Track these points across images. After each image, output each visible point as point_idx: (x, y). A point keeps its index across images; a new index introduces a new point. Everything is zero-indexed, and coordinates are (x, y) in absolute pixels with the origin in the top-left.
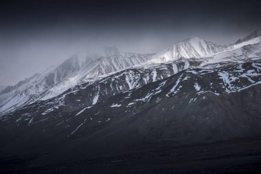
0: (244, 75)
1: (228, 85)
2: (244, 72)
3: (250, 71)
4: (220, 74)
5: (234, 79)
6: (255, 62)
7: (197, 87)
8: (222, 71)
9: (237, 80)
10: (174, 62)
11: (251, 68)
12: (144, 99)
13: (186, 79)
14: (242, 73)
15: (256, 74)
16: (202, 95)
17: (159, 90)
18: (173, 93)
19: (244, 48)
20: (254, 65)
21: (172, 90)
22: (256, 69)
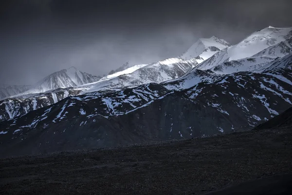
0: (126, 101)
1: (111, 110)
2: (126, 98)
3: (131, 97)
4: (104, 100)
5: (117, 104)
6: (135, 88)
7: (83, 113)
8: (105, 97)
9: (120, 105)
10: (53, 91)
11: (132, 94)
12: (30, 126)
13: (71, 105)
14: (124, 99)
15: (137, 100)
16: (92, 118)
17: (44, 117)
18: (59, 119)
19: (120, 77)
20: (134, 91)
21: (59, 116)
22: (136, 95)
